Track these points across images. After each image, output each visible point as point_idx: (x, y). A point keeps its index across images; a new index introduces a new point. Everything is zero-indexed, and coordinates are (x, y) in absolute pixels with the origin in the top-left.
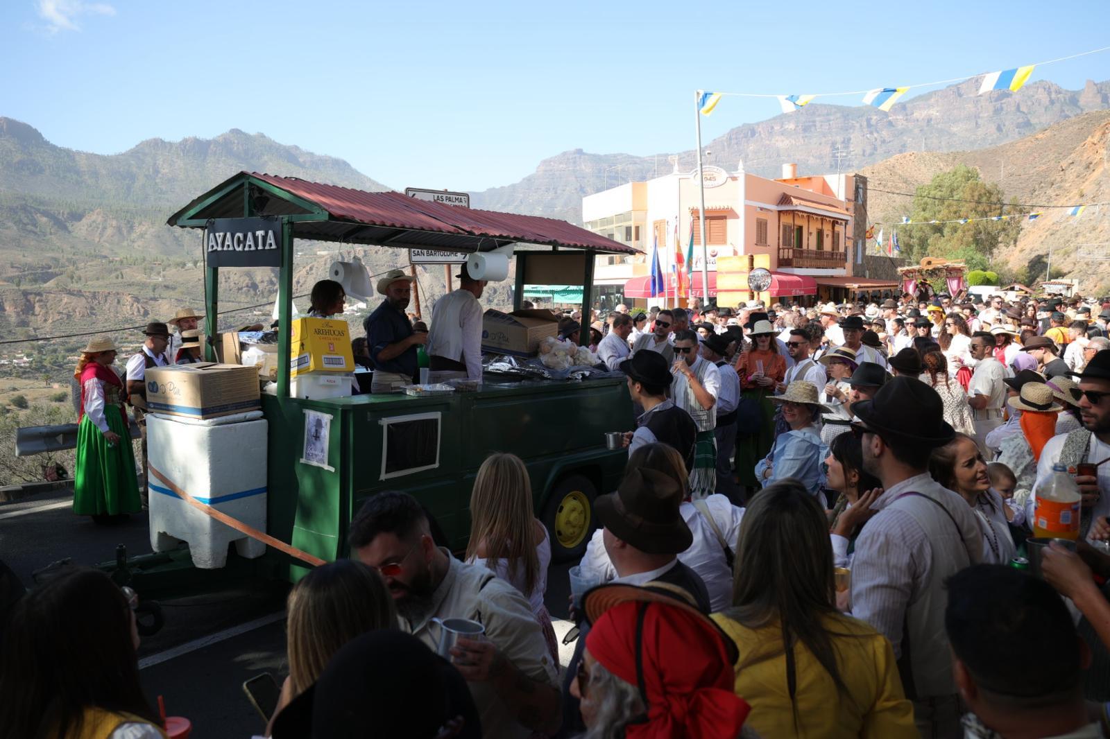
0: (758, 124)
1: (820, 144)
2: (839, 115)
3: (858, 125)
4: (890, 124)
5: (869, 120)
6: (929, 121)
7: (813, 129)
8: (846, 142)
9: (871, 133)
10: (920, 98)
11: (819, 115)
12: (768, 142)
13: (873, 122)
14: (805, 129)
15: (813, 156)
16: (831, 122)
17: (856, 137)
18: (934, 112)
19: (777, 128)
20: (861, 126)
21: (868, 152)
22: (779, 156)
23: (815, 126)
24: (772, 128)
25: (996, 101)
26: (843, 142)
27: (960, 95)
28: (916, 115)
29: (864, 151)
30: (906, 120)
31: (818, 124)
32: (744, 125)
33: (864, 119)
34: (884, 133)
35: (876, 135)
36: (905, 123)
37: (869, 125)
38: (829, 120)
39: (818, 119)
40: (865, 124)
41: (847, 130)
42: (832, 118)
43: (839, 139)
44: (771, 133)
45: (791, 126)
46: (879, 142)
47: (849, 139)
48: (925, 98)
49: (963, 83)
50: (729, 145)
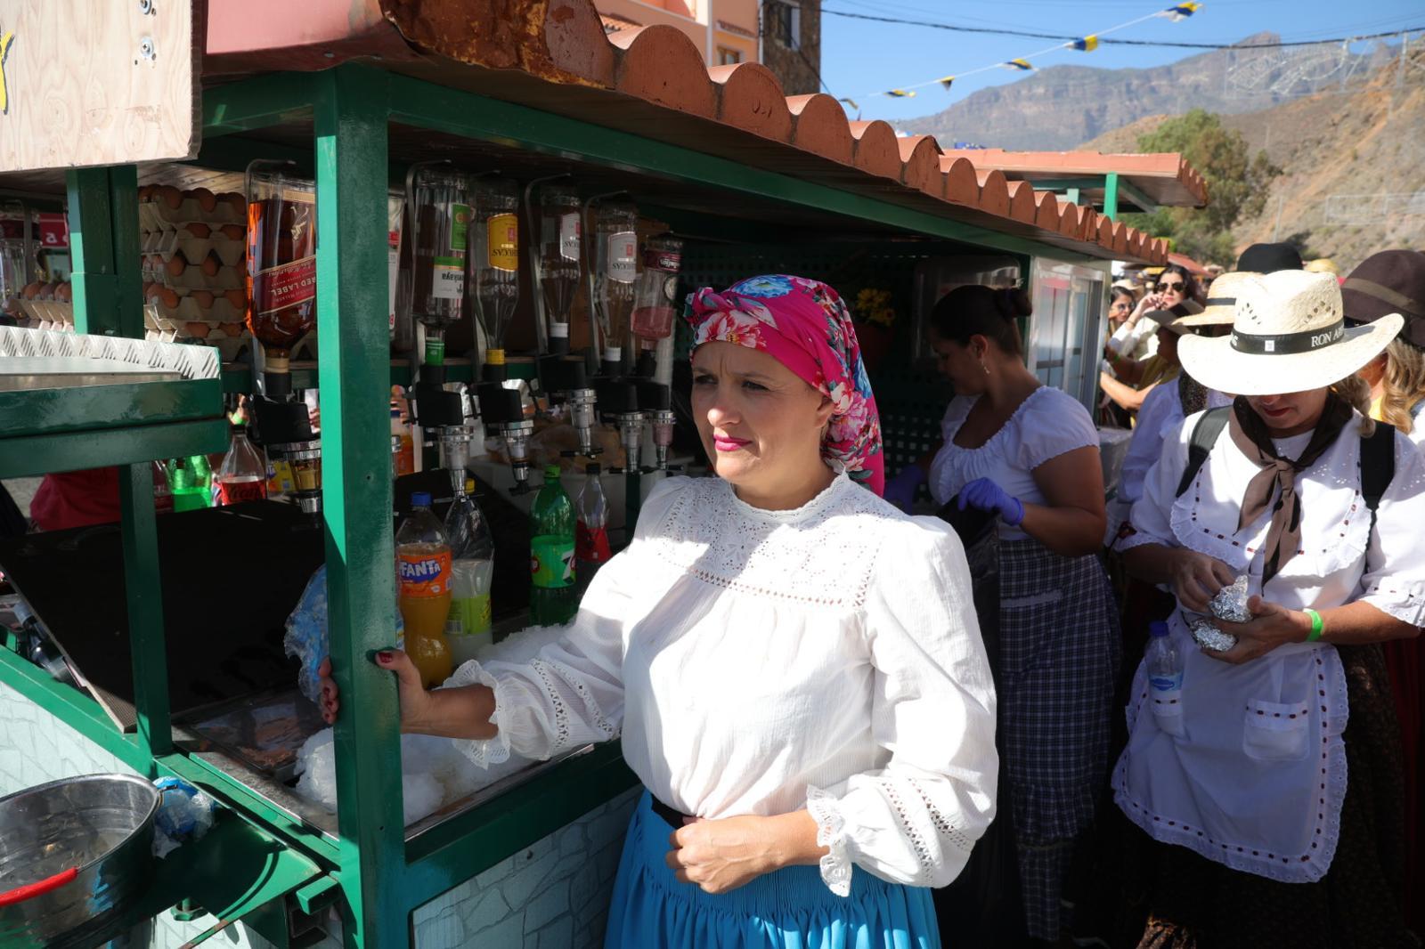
0: (1003, 87)
1: (1073, 111)
3: (1116, 91)
4: (1153, 90)
5: (1128, 86)
6: (1197, 87)
7: (1064, 94)
8: (1103, 110)
9: (1131, 100)
10: (1188, 61)
11: (1073, 79)
12: (1013, 108)
13: (1133, 87)
14: (1057, 94)
16: (1086, 87)
17: (1113, 104)
18: (1203, 78)
19: (1024, 92)
20: (1120, 92)
21: (1125, 122)
22: (1025, 124)
23: (1067, 90)
24: (1019, 92)
26: (1099, 110)
27: (1233, 59)
28: (1182, 80)
30: (1171, 85)
31: (1071, 88)
32: (988, 88)
33: (1124, 83)
34: (1145, 100)
35: (1136, 102)
36: (1169, 89)
37: (1129, 91)
38: (1083, 85)
39: (1071, 83)
40: (1124, 89)
41: (1103, 96)
42: (1086, 81)
43: (1094, 106)
44: (1017, 97)
45: (1041, 90)
46: (1138, 112)
47: (1106, 107)
50: (970, 111)
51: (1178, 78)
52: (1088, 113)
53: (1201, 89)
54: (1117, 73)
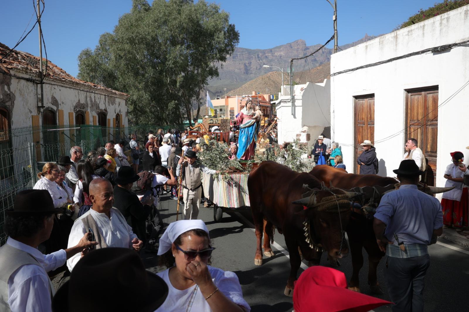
1: (240, 64)
2: (246, 52)
3: (254, 57)
4: (266, 57)
5: (258, 55)
6: (281, 56)
7: (236, 57)
8: (250, 63)
9: (259, 60)
10: (277, 47)
11: (239, 52)
13: (260, 56)
15: (237, 68)
16: (244, 55)
17: (253, 61)
18: (282, 53)
21: (258, 68)
23: (237, 56)
25: (305, 50)
26: (249, 63)
27: (291, 47)
28: (276, 54)
29: (257, 67)
30: (272, 56)
31: (238, 56)
33: (256, 54)
34: (264, 60)
35: (261, 61)
36: (272, 57)
37: (258, 57)
39: (238, 53)
40: (257, 56)
41: (250, 59)
42: (244, 53)
43: (247, 62)
46: (262, 64)
48: (280, 47)
49: (293, 42)
51: (274, 53)
52: (245, 65)
53: (282, 57)
54: (254, 50)
